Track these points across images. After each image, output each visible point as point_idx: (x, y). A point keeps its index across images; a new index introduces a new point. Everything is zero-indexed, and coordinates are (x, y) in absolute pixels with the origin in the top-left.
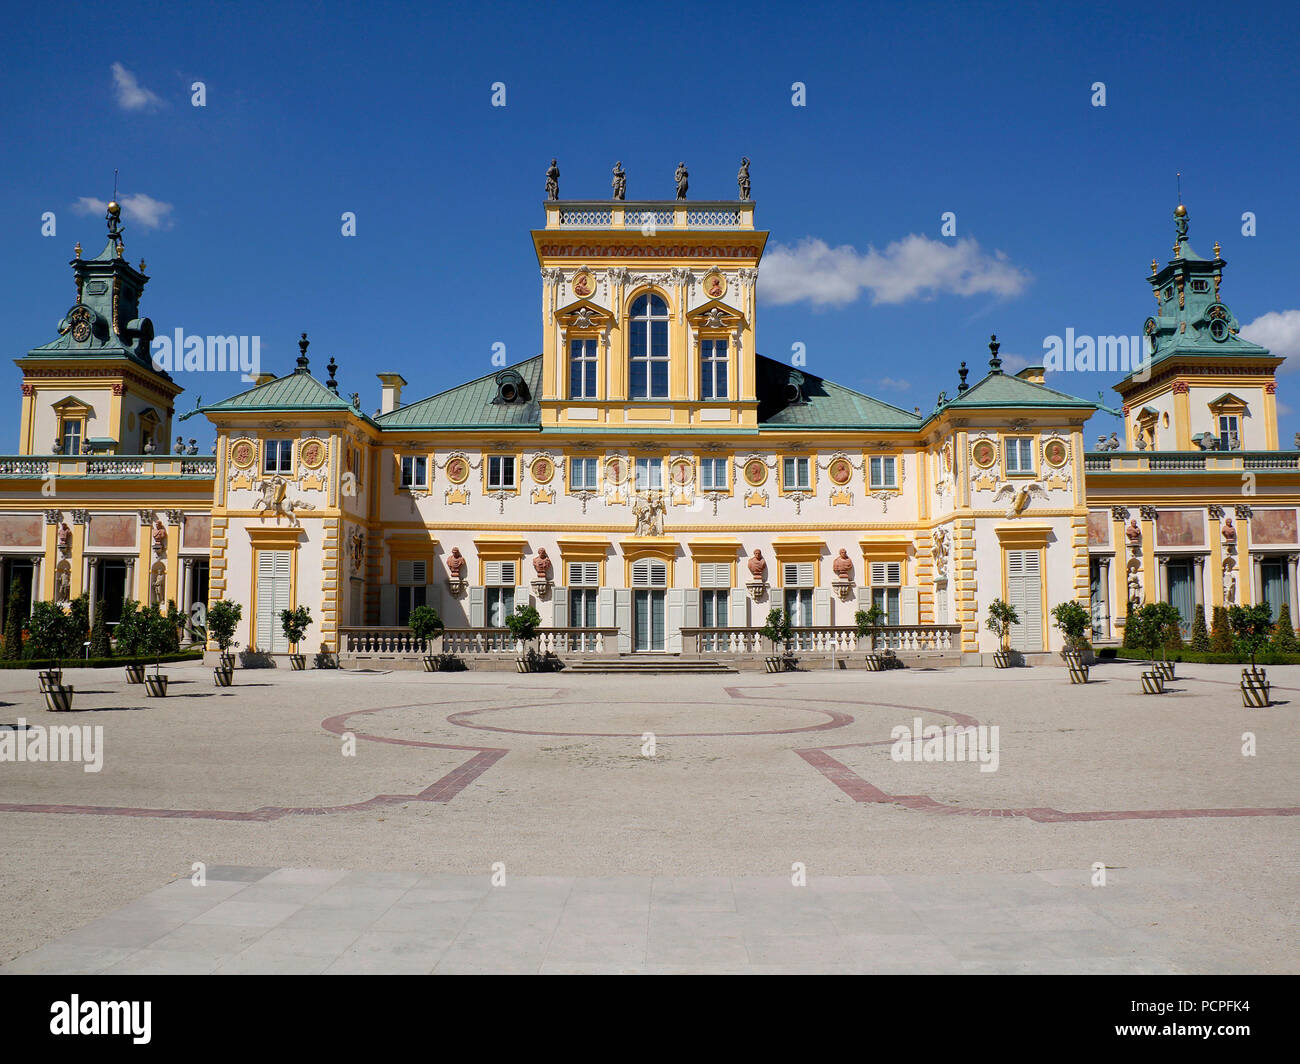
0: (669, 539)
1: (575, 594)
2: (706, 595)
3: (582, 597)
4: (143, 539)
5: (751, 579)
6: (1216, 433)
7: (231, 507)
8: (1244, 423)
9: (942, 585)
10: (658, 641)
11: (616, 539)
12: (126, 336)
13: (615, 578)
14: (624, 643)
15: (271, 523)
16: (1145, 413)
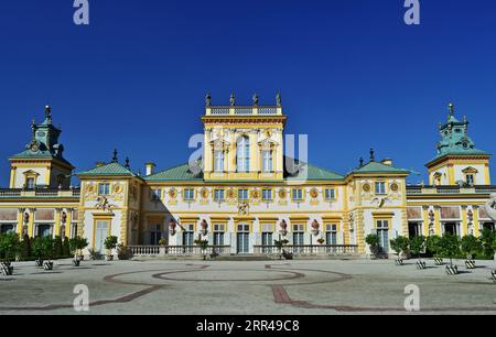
0: (251, 216)
1: (215, 234)
2: (264, 234)
3: (218, 234)
4: (57, 217)
5: (281, 229)
6: (465, 180)
7: (86, 206)
8: (476, 177)
9: (352, 231)
10: (247, 250)
11: (231, 216)
12: (52, 150)
13: (231, 229)
14: (234, 251)
15: (101, 211)
16: (437, 173)
